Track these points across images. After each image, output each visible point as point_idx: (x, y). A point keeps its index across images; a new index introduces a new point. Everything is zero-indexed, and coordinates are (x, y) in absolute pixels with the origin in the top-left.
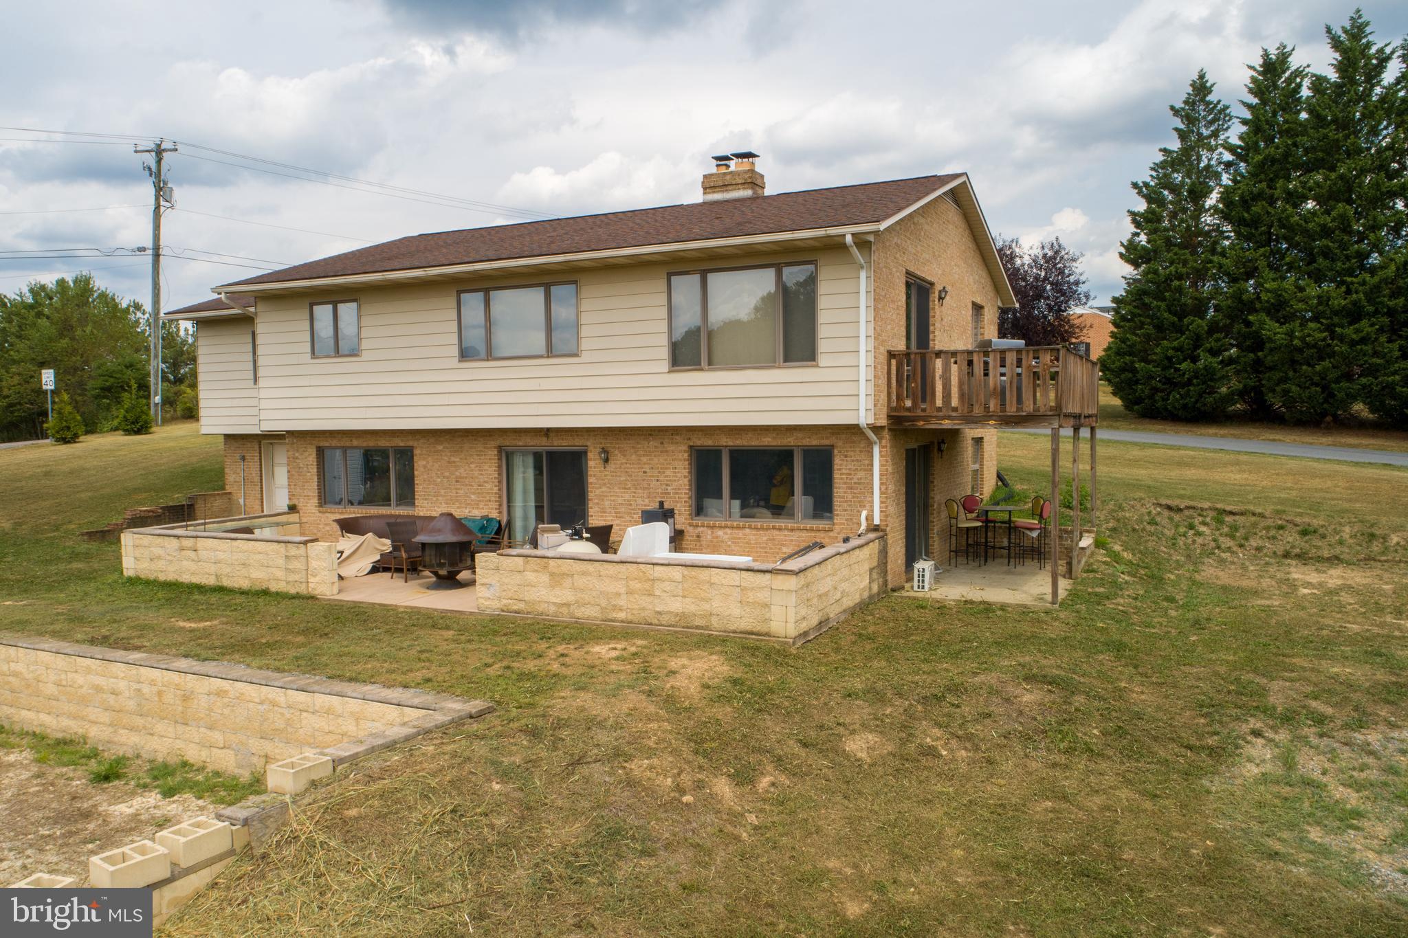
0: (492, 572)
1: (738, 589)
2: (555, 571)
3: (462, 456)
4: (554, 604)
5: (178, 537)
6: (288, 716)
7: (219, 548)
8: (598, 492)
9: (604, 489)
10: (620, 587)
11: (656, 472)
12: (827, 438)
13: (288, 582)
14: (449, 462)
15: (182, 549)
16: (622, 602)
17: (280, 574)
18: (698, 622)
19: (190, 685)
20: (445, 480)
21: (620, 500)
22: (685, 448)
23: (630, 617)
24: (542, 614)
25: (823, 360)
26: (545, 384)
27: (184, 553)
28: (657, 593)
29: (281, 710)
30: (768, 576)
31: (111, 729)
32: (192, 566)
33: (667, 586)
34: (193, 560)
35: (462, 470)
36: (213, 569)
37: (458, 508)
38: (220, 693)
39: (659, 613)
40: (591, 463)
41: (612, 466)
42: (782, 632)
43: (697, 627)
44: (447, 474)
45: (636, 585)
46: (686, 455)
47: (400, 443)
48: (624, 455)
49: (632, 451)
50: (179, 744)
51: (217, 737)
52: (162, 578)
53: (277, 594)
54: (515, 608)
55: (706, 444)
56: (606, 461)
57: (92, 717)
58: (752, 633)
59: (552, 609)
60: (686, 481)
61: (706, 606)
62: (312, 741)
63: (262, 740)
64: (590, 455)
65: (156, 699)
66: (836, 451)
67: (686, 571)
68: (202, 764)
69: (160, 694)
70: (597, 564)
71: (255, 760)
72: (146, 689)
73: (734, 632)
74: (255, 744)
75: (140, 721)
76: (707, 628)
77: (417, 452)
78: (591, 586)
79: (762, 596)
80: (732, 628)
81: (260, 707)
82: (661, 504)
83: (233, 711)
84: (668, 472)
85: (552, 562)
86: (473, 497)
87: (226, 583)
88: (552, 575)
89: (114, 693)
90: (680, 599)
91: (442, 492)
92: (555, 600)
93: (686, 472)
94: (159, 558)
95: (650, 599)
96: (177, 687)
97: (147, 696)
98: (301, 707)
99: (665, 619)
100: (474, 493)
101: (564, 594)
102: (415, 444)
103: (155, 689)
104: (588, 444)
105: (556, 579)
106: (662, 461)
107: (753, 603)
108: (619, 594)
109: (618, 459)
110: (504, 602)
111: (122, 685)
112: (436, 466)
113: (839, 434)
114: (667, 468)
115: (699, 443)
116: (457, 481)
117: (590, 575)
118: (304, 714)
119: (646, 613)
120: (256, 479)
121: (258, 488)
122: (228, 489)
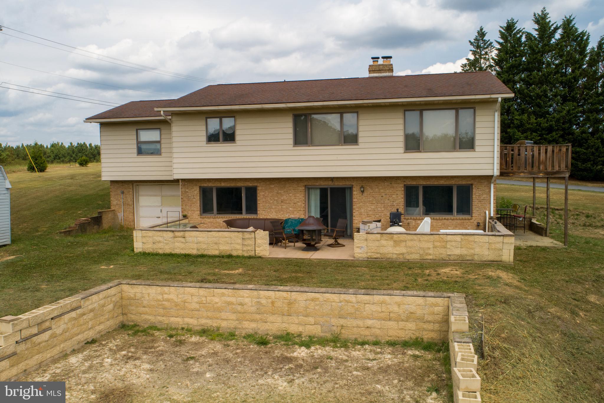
0: (363, 241)
1: (488, 244)
2: (397, 239)
3: (285, 190)
4: (396, 254)
5: (173, 231)
6: (357, 307)
7: (200, 236)
8: (358, 205)
9: (361, 204)
10: (430, 245)
11: (388, 196)
12: (470, 181)
13: (243, 251)
14: (278, 193)
15: (175, 237)
16: (431, 252)
17: (239, 247)
18: (468, 258)
19: (294, 297)
20: (275, 202)
21: (369, 209)
22: (403, 185)
23: (434, 258)
24: (389, 259)
25: (477, 148)
26: (340, 157)
27: (175, 239)
28: (448, 247)
29: (352, 304)
30: (502, 237)
31: (237, 322)
32: (182, 246)
33: (454, 244)
34: (182, 242)
35: (285, 197)
36: (195, 246)
37: (282, 214)
38: (313, 300)
39: (450, 255)
40: (355, 193)
41: (365, 194)
42: (507, 260)
43: (468, 260)
44: (276, 198)
45: (438, 244)
46: (403, 189)
47: (250, 184)
48: (372, 189)
49: (376, 187)
50: (285, 325)
51: (311, 320)
52: (161, 252)
53: (238, 257)
54: (375, 256)
55: (412, 184)
56: (363, 192)
57: (225, 317)
58: (494, 261)
59: (395, 256)
60: (403, 200)
61: (472, 251)
62: (371, 316)
63: (339, 319)
64: (354, 189)
65: (270, 305)
66: (473, 187)
67: (463, 237)
68: (299, 333)
69: (273, 303)
70: (419, 236)
71: (335, 328)
72: (264, 301)
73: (485, 261)
74: (334, 321)
75: (258, 317)
76: (472, 260)
77: (259, 188)
78: (415, 245)
79: (499, 246)
80: (484, 260)
81: (340, 304)
82: (398, 210)
83: (321, 307)
84: (394, 196)
85: (395, 236)
86: (290, 209)
87: (206, 253)
88: (395, 241)
89: (241, 304)
90: (459, 249)
91: (274, 207)
92: (396, 252)
93: (402, 196)
94: (159, 242)
95: (444, 250)
96: (285, 298)
97: (264, 304)
98: (366, 302)
99: (452, 258)
100: (291, 207)
101: (401, 249)
102: (258, 185)
103: (270, 300)
104: (353, 184)
105: (397, 243)
106: (391, 191)
107: (495, 249)
108: (430, 248)
109: (368, 191)
110: (369, 254)
111: (247, 300)
112: (270, 195)
113: (475, 179)
114: (393, 194)
115: (409, 183)
116: (282, 202)
117: (415, 240)
118: (367, 305)
119: (442, 256)
120: (131, 203)
121: (132, 207)
122: (113, 208)
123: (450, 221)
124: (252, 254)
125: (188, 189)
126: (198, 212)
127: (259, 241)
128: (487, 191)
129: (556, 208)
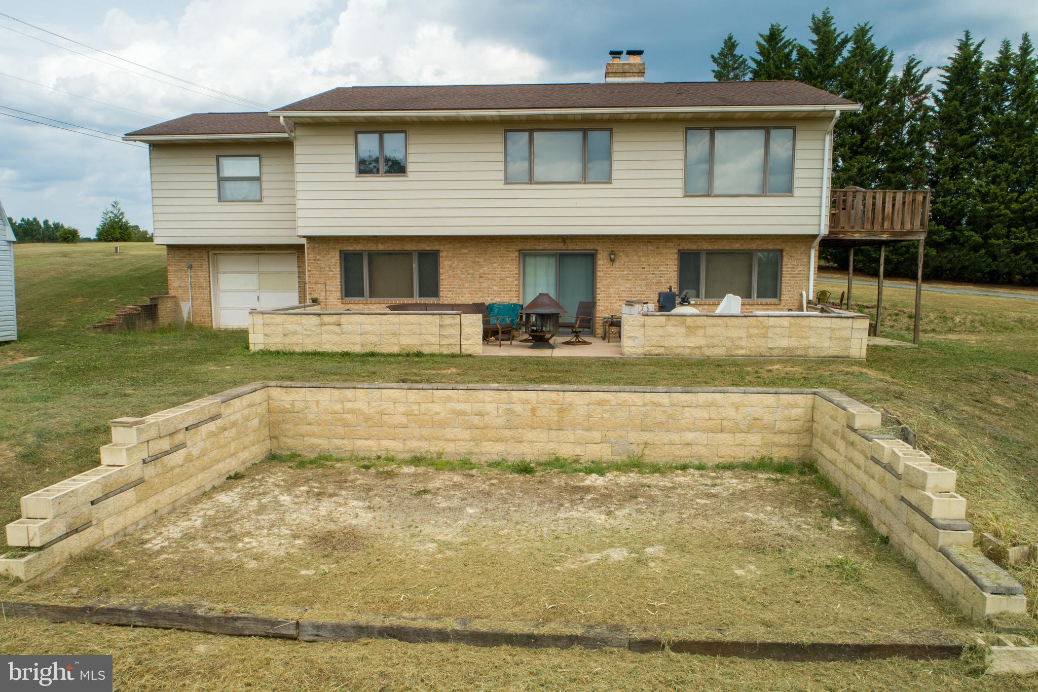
0: (638, 328)
1: (829, 330)
2: (691, 325)
3: (487, 257)
4: (689, 347)
5: (319, 315)
6: (670, 412)
7: (367, 322)
8: (605, 282)
9: (610, 280)
10: (742, 333)
11: (652, 268)
12: (779, 245)
13: (440, 346)
14: (473, 262)
15: (323, 324)
16: (743, 343)
17: (434, 340)
18: (800, 352)
19: (568, 400)
20: (470, 276)
21: (622, 288)
22: (676, 251)
23: (748, 353)
24: (678, 355)
25: (796, 192)
26: (581, 203)
27: (324, 328)
28: (770, 335)
29: (663, 409)
30: (851, 320)
31: (472, 443)
32: (336, 338)
33: (778, 330)
34: (336, 333)
35: (486, 268)
36: (358, 339)
37: (481, 297)
38: (600, 403)
39: (772, 349)
40: (600, 262)
41: (617, 264)
42: (857, 355)
43: (798, 356)
44: (471, 271)
45: (754, 331)
46: (676, 256)
47: (427, 247)
48: (627, 256)
49: (634, 253)
50: (553, 445)
51: (597, 435)
52: (298, 349)
53: (432, 355)
54: (656, 352)
55: (691, 248)
56: (612, 261)
57: (452, 436)
58: (838, 357)
59: (687, 351)
60: (675, 274)
61: (806, 342)
62: (693, 427)
63: (642, 433)
64: (599, 256)
65: (529, 414)
66: (784, 254)
67: (792, 320)
68: (575, 458)
69: (533, 410)
70: (726, 318)
71: (634, 447)
72: (518, 408)
73: (825, 357)
74: (633, 436)
75: (508, 433)
76: (805, 356)
77: (443, 254)
78: (720, 334)
79: (846, 333)
80: (823, 355)
81: (642, 408)
82: (670, 289)
83: (613, 414)
84: (662, 268)
85: (689, 319)
86: (495, 288)
87: (377, 350)
88: (688, 327)
89: (480, 414)
90: (787, 338)
91: (467, 285)
92: (689, 345)
93: (675, 268)
94: (295, 333)
95: (763, 340)
96: (554, 402)
97: (519, 413)
98: (685, 404)
99: (775, 352)
100: (496, 286)
101: (697, 341)
102: (442, 248)
103: (529, 406)
104: (598, 248)
105: (691, 331)
106: (657, 260)
107: (839, 338)
108: (742, 338)
109: (622, 260)
110: (648, 348)
111: (490, 407)
112: (461, 265)
113: (786, 242)
114: (660, 265)
115: (686, 248)
116: (480, 277)
117: (720, 326)
118: (687, 409)
119: (761, 349)
120: (205, 284)
121: (206, 292)
122: (172, 293)
123: (748, 307)
124: (456, 350)
125: (319, 254)
126: (339, 294)
127: (466, 330)
128: (805, 260)
129: (865, 304)
